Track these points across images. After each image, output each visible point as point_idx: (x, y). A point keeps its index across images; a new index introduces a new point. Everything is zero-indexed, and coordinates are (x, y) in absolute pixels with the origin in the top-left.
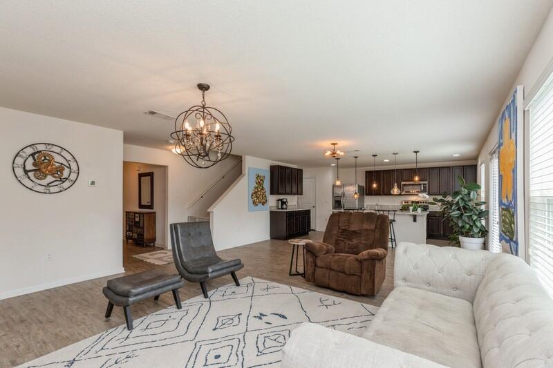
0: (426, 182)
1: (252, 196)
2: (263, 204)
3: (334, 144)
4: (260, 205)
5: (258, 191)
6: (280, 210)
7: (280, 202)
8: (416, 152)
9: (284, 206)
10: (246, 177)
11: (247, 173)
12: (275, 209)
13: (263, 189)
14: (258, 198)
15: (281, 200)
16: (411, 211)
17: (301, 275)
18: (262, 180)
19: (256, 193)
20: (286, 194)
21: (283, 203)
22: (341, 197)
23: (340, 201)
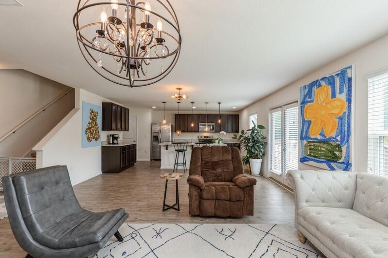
0: (214, 124)
1: (86, 132)
2: (96, 140)
3: (180, 89)
4: (93, 140)
5: (92, 127)
6: (112, 145)
7: (111, 138)
8: (219, 103)
9: (115, 141)
10: (80, 112)
11: (81, 107)
12: (106, 145)
13: (96, 125)
14: (91, 133)
15: (113, 136)
16: (217, 143)
17: (172, 207)
18: (95, 116)
19: (90, 128)
20: (117, 130)
21: (115, 138)
22: (158, 133)
23: (158, 136)
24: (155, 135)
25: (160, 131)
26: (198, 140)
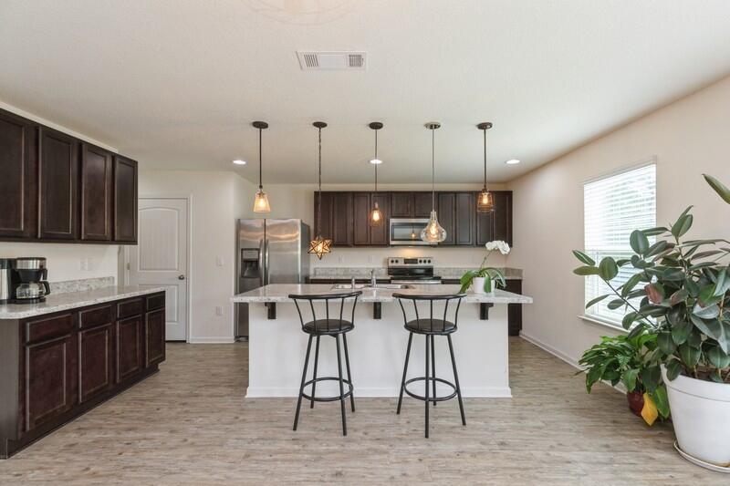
22: (258, 250)
23: (257, 262)
24: (248, 256)
25: (265, 245)
26: (384, 271)
